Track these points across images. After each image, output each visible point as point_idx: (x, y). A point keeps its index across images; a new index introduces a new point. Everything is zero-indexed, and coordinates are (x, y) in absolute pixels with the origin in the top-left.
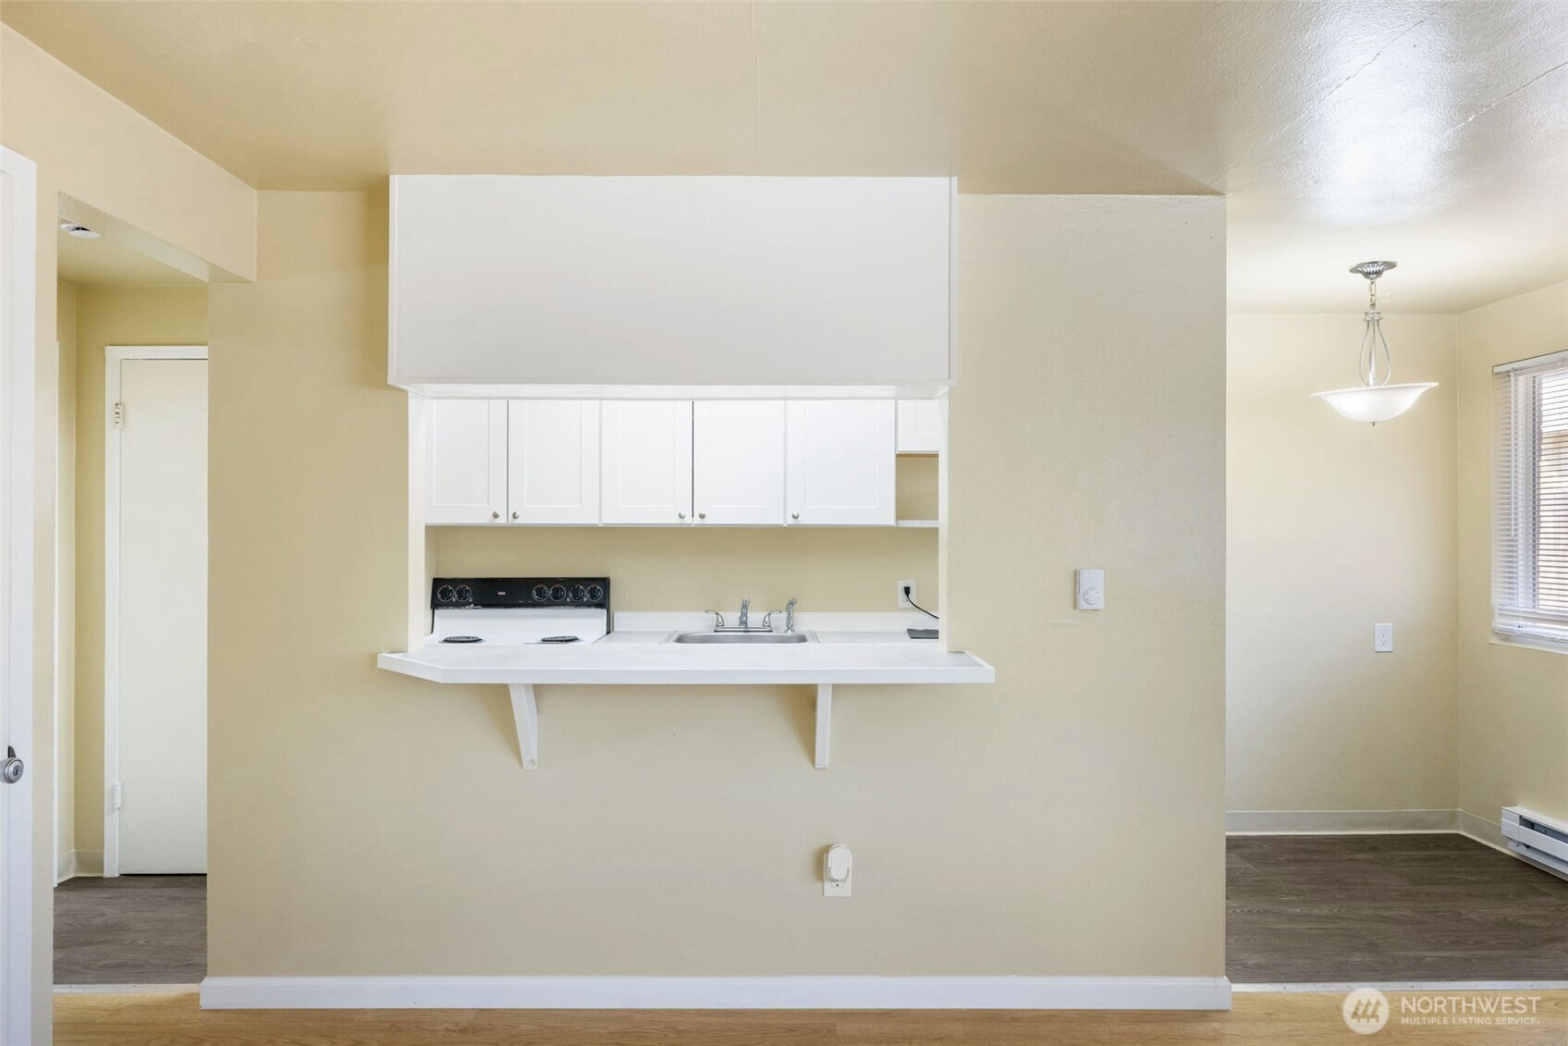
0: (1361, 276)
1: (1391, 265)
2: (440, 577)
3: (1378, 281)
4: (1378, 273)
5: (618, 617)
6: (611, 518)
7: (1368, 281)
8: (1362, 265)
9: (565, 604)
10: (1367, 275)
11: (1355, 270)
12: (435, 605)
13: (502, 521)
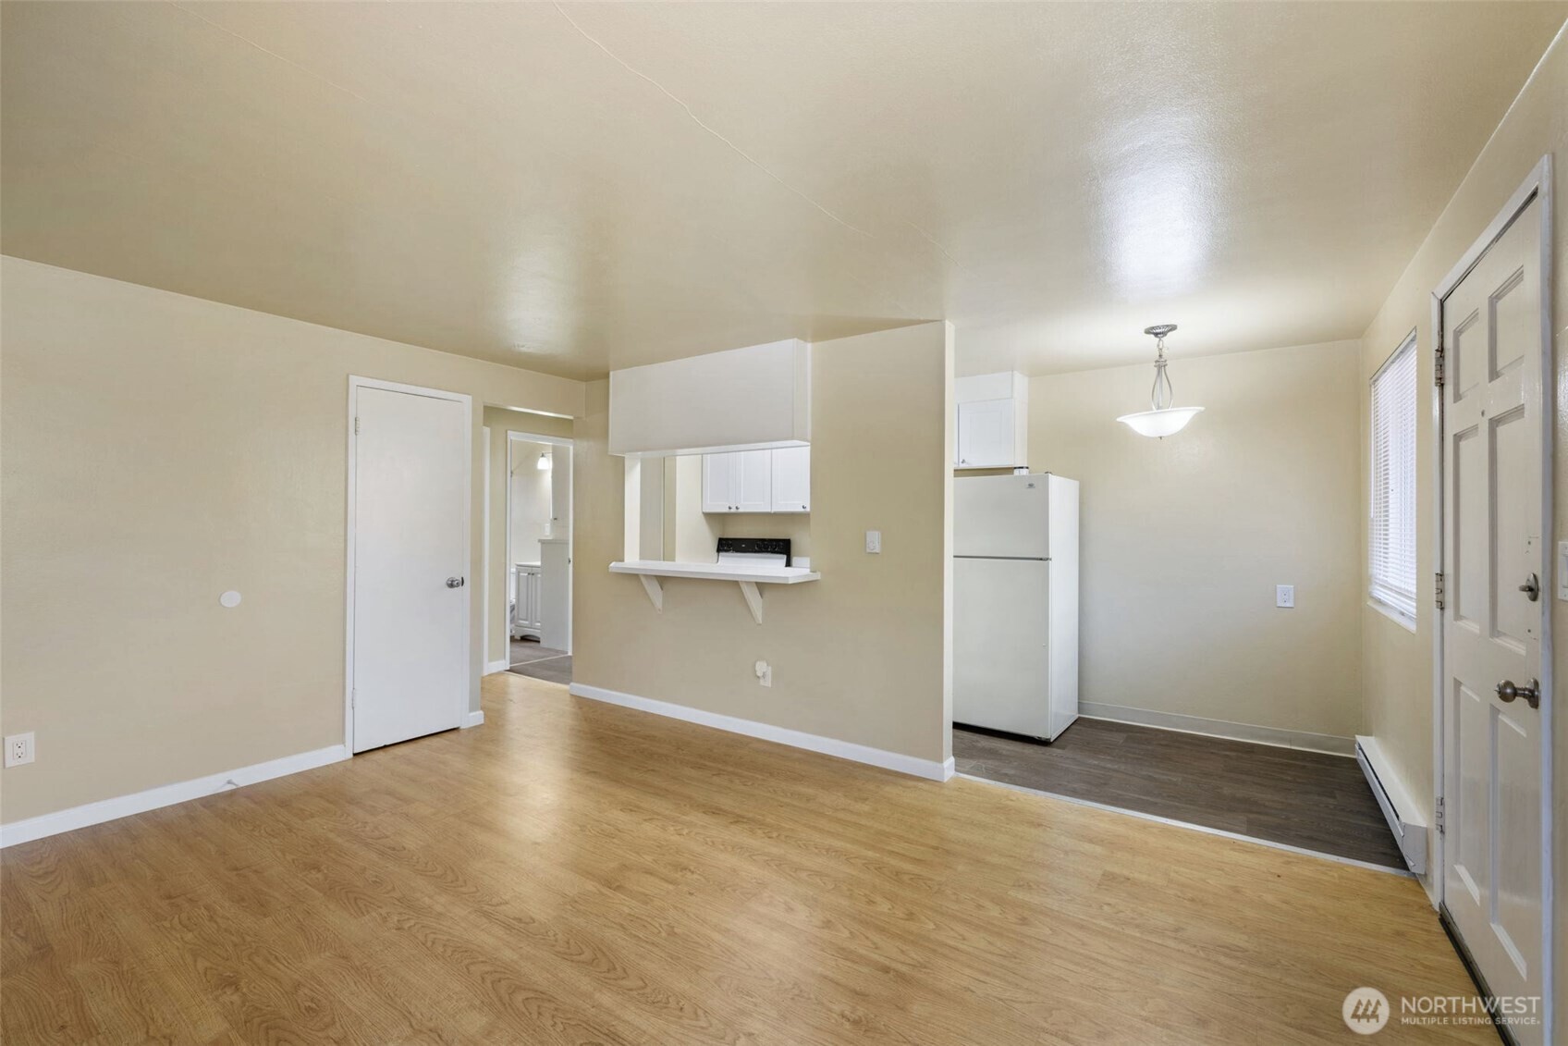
0: (1152, 336)
1: (1173, 328)
2: (725, 537)
3: (1165, 339)
4: (1164, 334)
5: (795, 560)
6: (776, 509)
7: (1158, 339)
8: (1153, 328)
9: (768, 552)
10: (1156, 334)
11: (1148, 332)
12: (719, 550)
13: (733, 510)
